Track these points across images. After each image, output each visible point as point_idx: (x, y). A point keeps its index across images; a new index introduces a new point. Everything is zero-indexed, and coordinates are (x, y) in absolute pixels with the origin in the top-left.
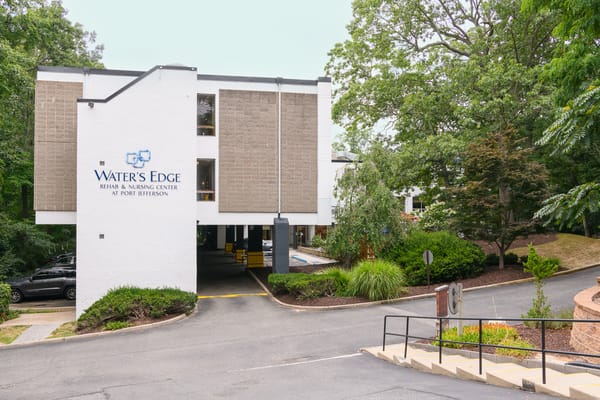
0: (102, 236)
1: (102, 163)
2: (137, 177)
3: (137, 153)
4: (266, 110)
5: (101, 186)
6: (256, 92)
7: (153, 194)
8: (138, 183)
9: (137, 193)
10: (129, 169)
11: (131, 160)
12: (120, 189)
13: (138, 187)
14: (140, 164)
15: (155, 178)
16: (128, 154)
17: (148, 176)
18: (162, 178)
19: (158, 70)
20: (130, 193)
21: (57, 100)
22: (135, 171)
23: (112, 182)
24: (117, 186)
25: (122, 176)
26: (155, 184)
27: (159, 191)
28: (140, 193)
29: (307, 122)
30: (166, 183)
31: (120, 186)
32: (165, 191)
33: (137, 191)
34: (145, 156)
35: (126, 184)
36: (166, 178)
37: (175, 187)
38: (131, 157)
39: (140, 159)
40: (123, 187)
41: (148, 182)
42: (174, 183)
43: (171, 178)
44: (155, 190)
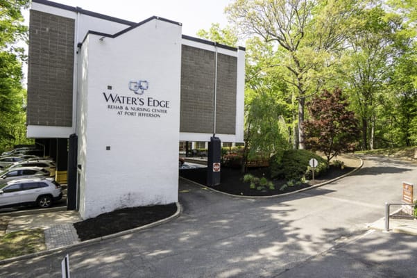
0: (108, 148)
1: (110, 88)
2: (138, 102)
3: (138, 82)
4: (208, 63)
5: (109, 107)
6: (202, 50)
7: (150, 115)
8: (138, 106)
9: (137, 114)
10: (132, 95)
11: (132, 88)
12: (124, 110)
13: (138, 109)
14: (140, 91)
15: (151, 103)
16: (131, 82)
17: (146, 101)
18: (156, 103)
19: (155, 19)
20: (132, 114)
21: (50, 30)
22: (136, 96)
23: (117, 104)
24: (122, 108)
25: (125, 99)
26: (151, 108)
27: (154, 113)
28: (140, 114)
29: (231, 75)
30: (159, 108)
31: (124, 108)
32: (157, 113)
33: (137, 112)
34: (144, 85)
35: (129, 106)
36: (159, 104)
37: (166, 111)
38: (133, 85)
39: (140, 87)
40: (127, 108)
41: (145, 106)
42: (165, 108)
43: (163, 104)
44: (151, 113)
